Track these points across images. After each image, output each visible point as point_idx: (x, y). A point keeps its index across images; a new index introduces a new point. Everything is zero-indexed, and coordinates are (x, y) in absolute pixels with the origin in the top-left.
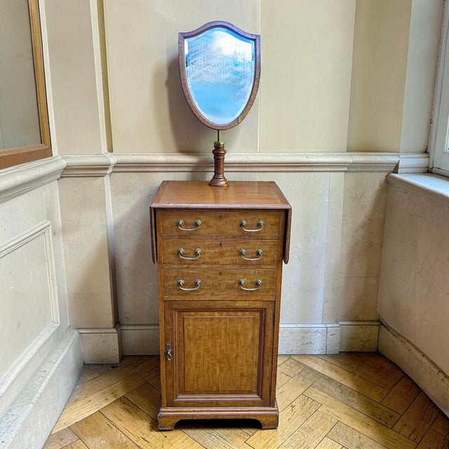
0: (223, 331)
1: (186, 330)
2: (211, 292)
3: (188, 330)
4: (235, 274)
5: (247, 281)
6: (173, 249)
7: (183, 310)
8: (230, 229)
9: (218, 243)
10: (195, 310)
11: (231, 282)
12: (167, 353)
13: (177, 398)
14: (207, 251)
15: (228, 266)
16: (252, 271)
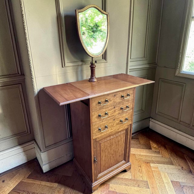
0: (114, 142)
1: (101, 148)
2: (111, 129)
4: (119, 118)
5: (123, 119)
6: (97, 115)
7: (100, 140)
8: (118, 100)
9: (113, 107)
10: (104, 138)
11: (117, 122)
12: (94, 161)
13: (98, 176)
14: (110, 111)
15: (117, 116)
16: (125, 115)
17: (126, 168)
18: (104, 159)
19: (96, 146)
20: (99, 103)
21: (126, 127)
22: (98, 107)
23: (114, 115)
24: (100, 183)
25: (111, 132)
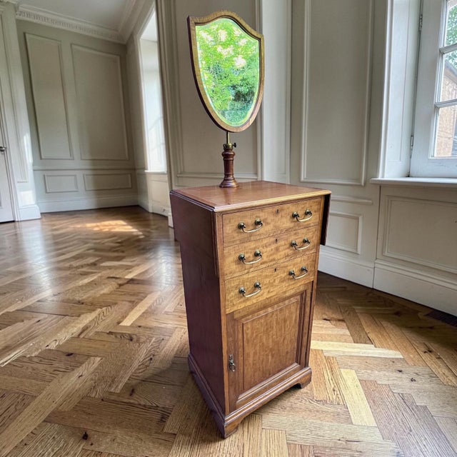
0: (275, 322)
1: (245, 335)
2: (267, 290)
3: (247, 334)
4: (287, 266)
5: (296, 270)
6: (234, 257)
7: (243, 317)
8: (286, 223)
9: (273, 239)
10: (253, 313)
11: (283, 275)
12: (230, 365)
13: (237, 400)
14: (265, 250)
15: (282, 261)
16: (299, 259)
17: (300, 379)
18: (251, 360)
19: (234, 331)
20: (241, 227)
21: (302, 289)
22: (237, 236)
23: (274, 260)
24: (241, 416)
25: (267, 298)
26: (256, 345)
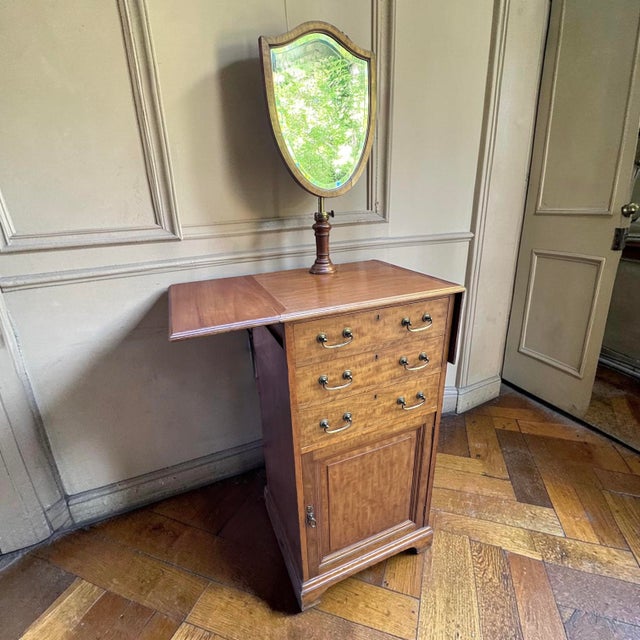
0: (375, 466)
1: (330, 481)
2: (363, 424)
3: (334, 480)
4: (394, 392)
5: (406, 397)
6: (312, 378)
7: (326, 458)
8: (389, 332)
9: (373, 355)
10: (342, 453)
11: (388, 404)
12: (308, 518)
13: (321, 563)
14: (359, 370)
15: (385, 385)
16: (414, 382)
17: (415, 542)
18: (340, 512)
19: (314, 476)
20: (320, 340)
21: (418, 422)
22: (316, 354)
23: (373, 383)
24: (326, 584)
25: (364, 435)
26: (347, 494)
